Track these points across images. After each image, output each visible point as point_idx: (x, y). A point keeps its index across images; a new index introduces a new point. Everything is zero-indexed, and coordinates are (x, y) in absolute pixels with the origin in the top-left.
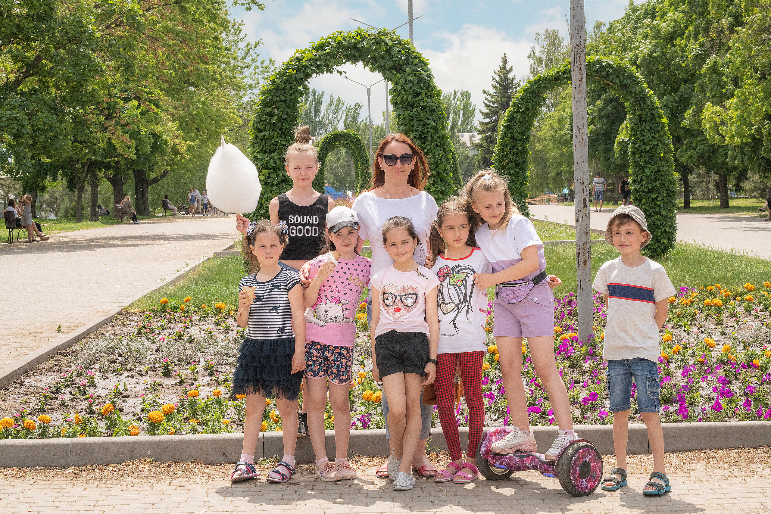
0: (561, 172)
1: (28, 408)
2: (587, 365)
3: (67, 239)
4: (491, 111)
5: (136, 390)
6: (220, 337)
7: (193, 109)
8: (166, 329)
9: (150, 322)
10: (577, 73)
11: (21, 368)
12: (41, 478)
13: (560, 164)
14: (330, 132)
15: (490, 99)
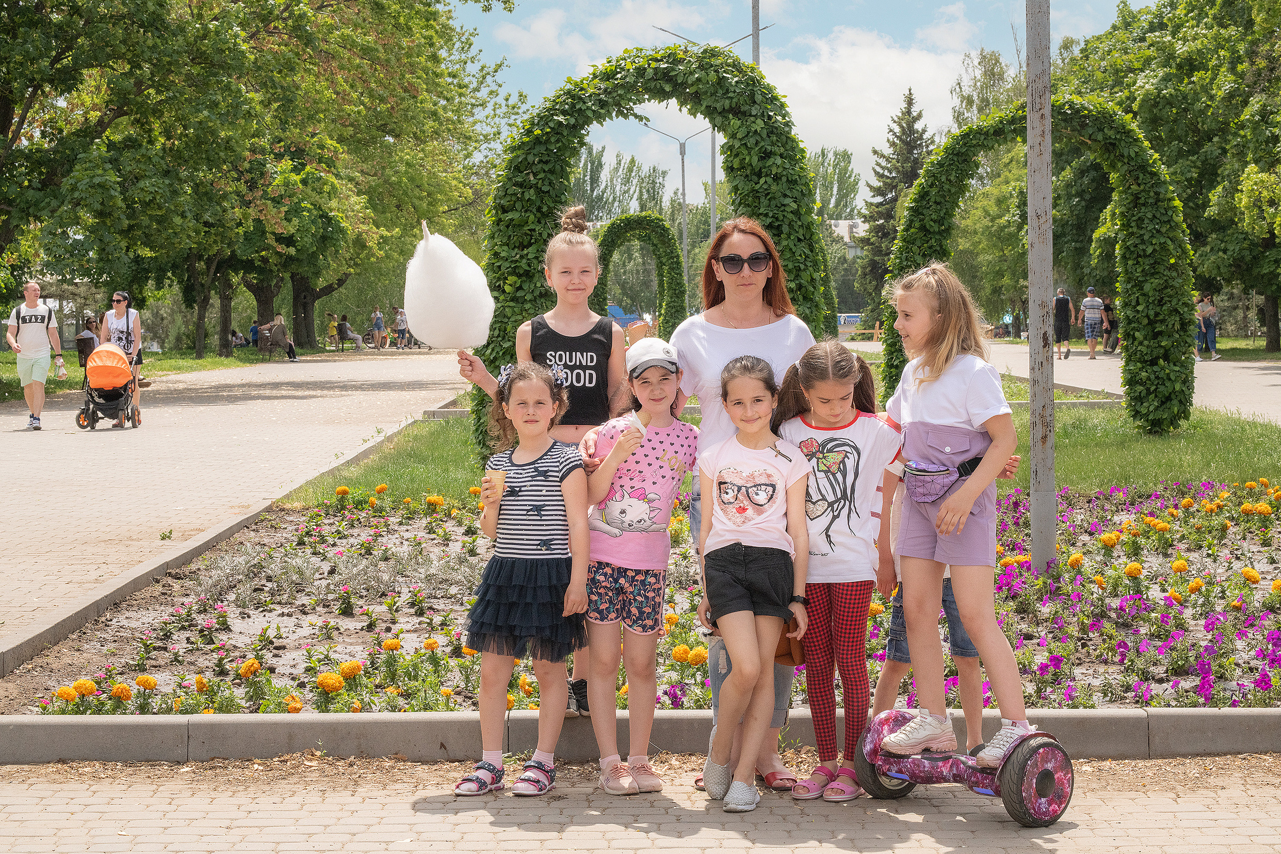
0: (1001, 288)
1: (117, 663)
2: (1046, 610)
3: (181, 386)
4: (885, 184)
5: (295, 636)
6: (435, 552)
7: (391, 173)
8: (345, 537)
9: (319, 525)
10: (1037, 123)
11: (106, 597)
12: (139, 780)
13: (1000, 274)
14: (617, 214)
15: (884, 163)
